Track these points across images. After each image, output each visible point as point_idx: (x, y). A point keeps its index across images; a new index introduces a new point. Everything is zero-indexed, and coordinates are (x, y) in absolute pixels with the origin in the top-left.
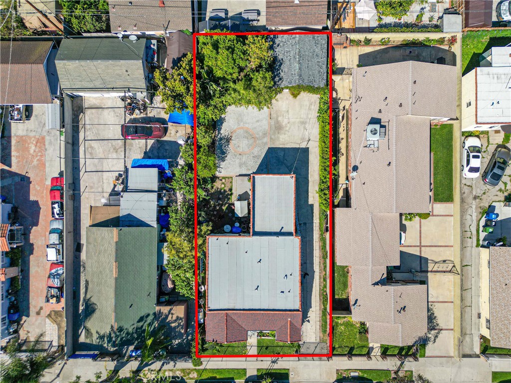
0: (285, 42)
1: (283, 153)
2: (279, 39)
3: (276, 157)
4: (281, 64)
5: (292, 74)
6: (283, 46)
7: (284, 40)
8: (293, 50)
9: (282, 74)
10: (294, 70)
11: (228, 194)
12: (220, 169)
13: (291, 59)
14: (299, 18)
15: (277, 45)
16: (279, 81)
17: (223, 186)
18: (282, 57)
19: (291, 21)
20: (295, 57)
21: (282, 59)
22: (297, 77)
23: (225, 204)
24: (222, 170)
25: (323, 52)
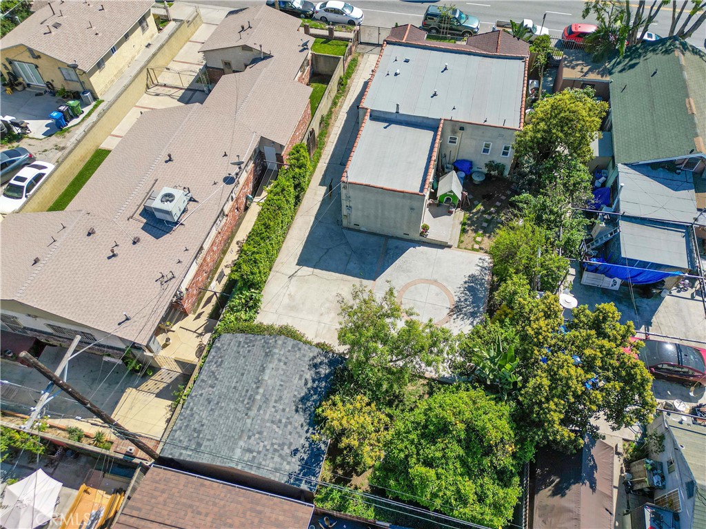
0: (275, 450)
1: (349, 267)
2: (287, 467)
3: (364, 263)
4: (304, 399)
5: (285, 364)
6: (284, 444)
7: (277, 459)
8: (263, 420)
9: (309, 375)
10: (277, 370)
11: (469, 225)
12: (481, 265)
13: (276, 402)
14: (215, 504)
15: (298, 455)
16: (321, 363)
17: (479, 239)
18: (296, 416)
19: (239, 503)
20: (266, 401)
21: (297, 411)
22: (276, 351)
23: (478, 212)
24: (477, 261)
25: (192, 409)
